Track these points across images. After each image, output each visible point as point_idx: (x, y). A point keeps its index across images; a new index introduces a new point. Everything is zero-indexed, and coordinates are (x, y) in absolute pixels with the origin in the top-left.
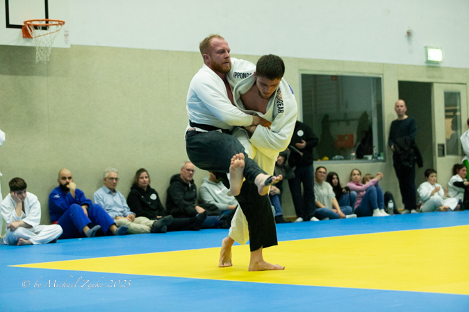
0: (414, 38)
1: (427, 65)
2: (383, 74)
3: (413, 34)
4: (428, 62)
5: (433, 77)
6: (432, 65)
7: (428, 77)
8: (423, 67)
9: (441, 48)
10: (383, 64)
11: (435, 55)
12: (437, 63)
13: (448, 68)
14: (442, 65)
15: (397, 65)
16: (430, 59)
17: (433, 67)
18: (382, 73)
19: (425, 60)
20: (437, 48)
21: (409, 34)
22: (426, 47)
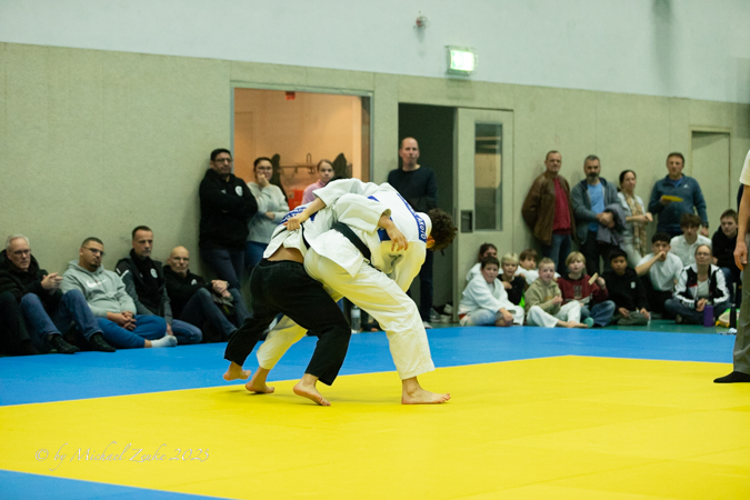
0: (427, 31)
1: (447, 76)
2: (373, 92)
3: (427, 24)
4: (450, 72)
5: (458, 98)
6: (457, 78)
7: (450, 98)
8: (441, 79)
9: (473, 49)
10: (374, 74)
11: (463, 61)
12: (466, 74)
13: (484, 83)
14: (473, 78)
15: (398, 75)
16: (452, 67)
17: (459, 81)
18: (372, 89)
19: (445, 70)
20: (467, 50)
21: (420, 24)
22: (447, 47)
